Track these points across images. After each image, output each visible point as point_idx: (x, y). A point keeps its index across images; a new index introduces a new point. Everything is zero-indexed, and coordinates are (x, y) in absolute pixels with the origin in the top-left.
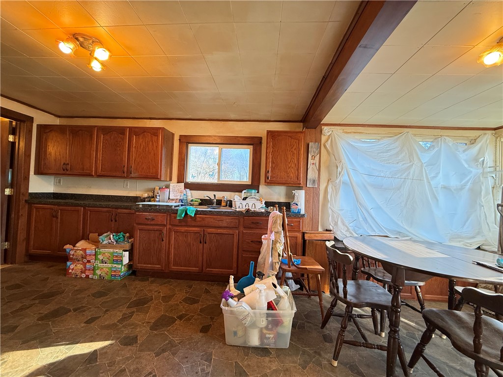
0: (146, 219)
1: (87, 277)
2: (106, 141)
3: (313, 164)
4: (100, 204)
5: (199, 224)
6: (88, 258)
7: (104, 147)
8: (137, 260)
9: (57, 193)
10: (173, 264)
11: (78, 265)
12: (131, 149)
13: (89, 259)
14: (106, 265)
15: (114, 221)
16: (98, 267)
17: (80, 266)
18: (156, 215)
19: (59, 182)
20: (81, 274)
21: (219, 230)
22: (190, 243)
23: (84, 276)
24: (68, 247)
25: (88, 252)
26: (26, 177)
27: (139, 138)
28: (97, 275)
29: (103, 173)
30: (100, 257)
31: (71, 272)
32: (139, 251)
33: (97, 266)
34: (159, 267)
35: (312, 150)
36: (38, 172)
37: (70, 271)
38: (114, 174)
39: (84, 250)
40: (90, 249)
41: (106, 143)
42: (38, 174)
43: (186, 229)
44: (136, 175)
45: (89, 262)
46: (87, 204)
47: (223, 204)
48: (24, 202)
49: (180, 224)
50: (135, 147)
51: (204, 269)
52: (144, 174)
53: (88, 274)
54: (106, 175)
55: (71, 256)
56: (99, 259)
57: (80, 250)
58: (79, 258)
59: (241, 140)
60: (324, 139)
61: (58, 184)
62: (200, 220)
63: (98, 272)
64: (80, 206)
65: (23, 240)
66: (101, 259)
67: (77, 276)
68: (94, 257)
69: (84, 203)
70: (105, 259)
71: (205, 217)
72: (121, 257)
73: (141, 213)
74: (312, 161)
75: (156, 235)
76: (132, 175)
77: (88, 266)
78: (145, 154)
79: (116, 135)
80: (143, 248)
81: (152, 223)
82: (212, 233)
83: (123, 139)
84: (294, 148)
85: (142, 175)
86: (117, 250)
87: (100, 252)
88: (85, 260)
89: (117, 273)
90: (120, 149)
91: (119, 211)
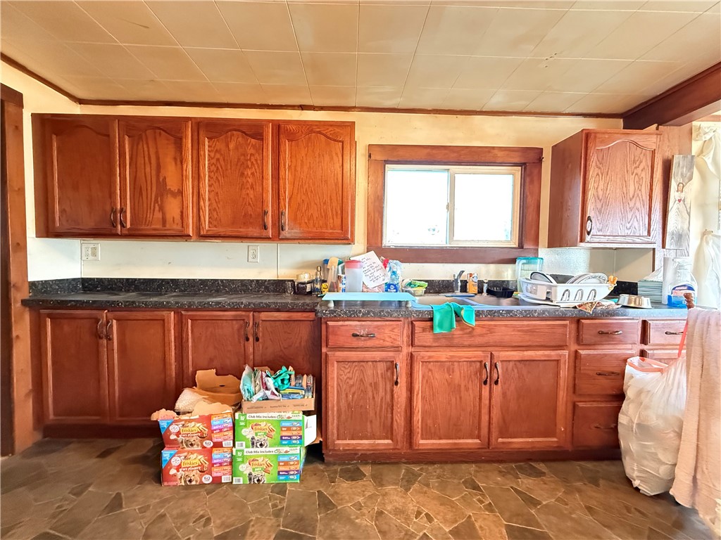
0: (355, 335)
1: (217, 481)
2: (218, 156)
3: (679, 201)
4: (218, 303)
5: (478, 340)
6: (217, 438)
7: (213, 168)
8: (335, 431)
9: (90, 279)
10: (422, 435)
11: (193, 456)
12: (282, 173)
13: (219, 440)
14: (263, 449)
15: (251, 339)
16: (243, 456)
17: (197, 459)
18: (377, 327)
19: (94, 254)
20: (201, 477)
21: (526, 353)
22: (459, 386)
23: (207, 479)
24: (162, 416)
25: (216, 422)
26: (18, 244)
27: (297, 145)
28: (242, 474)
29: (215, 230)
30: (247, 433)
31: (175, 475)
32: (339, 410)
33: (240, 454)
34: (388, 444)
35: (678, 173)
36: (48, 230)
37: (173, 472)
38: (243, 231)
39: (207, 420)
40: (222, 415)
41: (218, 160)
42: (48, 236)
43: (452, 354)
44: (296, 232)
45: (218, 445)
46: (182, 304)
47: (472, 289)
48: (19, 304)
49: (436, 344)
50: (290, 167)
51: (493, 440)
52: (314, 230)
53: (219, 475)
54: (222, 234)
55: (173, 437)
56: (244, 438)
57: (197, 421)
58: (195, 439)
59: (500, 154)
60: (696, 146)
61: (91, 258)
62: (484, 331)
63: (244, 469)
64: (168, 307)
65: (27, 395)
66: (250, 437)
67: (190, 481)
68: (230, 433)
69: (177, 303)
70: (260, 437)
71: (495, 325)
72: (301, 428)
73: (340, 323)
74: (677, 194)
75: (379, 372)
76: (286, 233)
77: (217, 455)
78: (314, 184)
79: (240, 139)
80: (349, 405)
81: (370, 343)
82: (509, 361)
83: (261, 150)
84: (641, 167)
85: (310, 232)
86: (290, 414)
87: (246, 421)
88: (208, 444)
89: (292, 468)
90: (253, 174)
91: (264, 315)
